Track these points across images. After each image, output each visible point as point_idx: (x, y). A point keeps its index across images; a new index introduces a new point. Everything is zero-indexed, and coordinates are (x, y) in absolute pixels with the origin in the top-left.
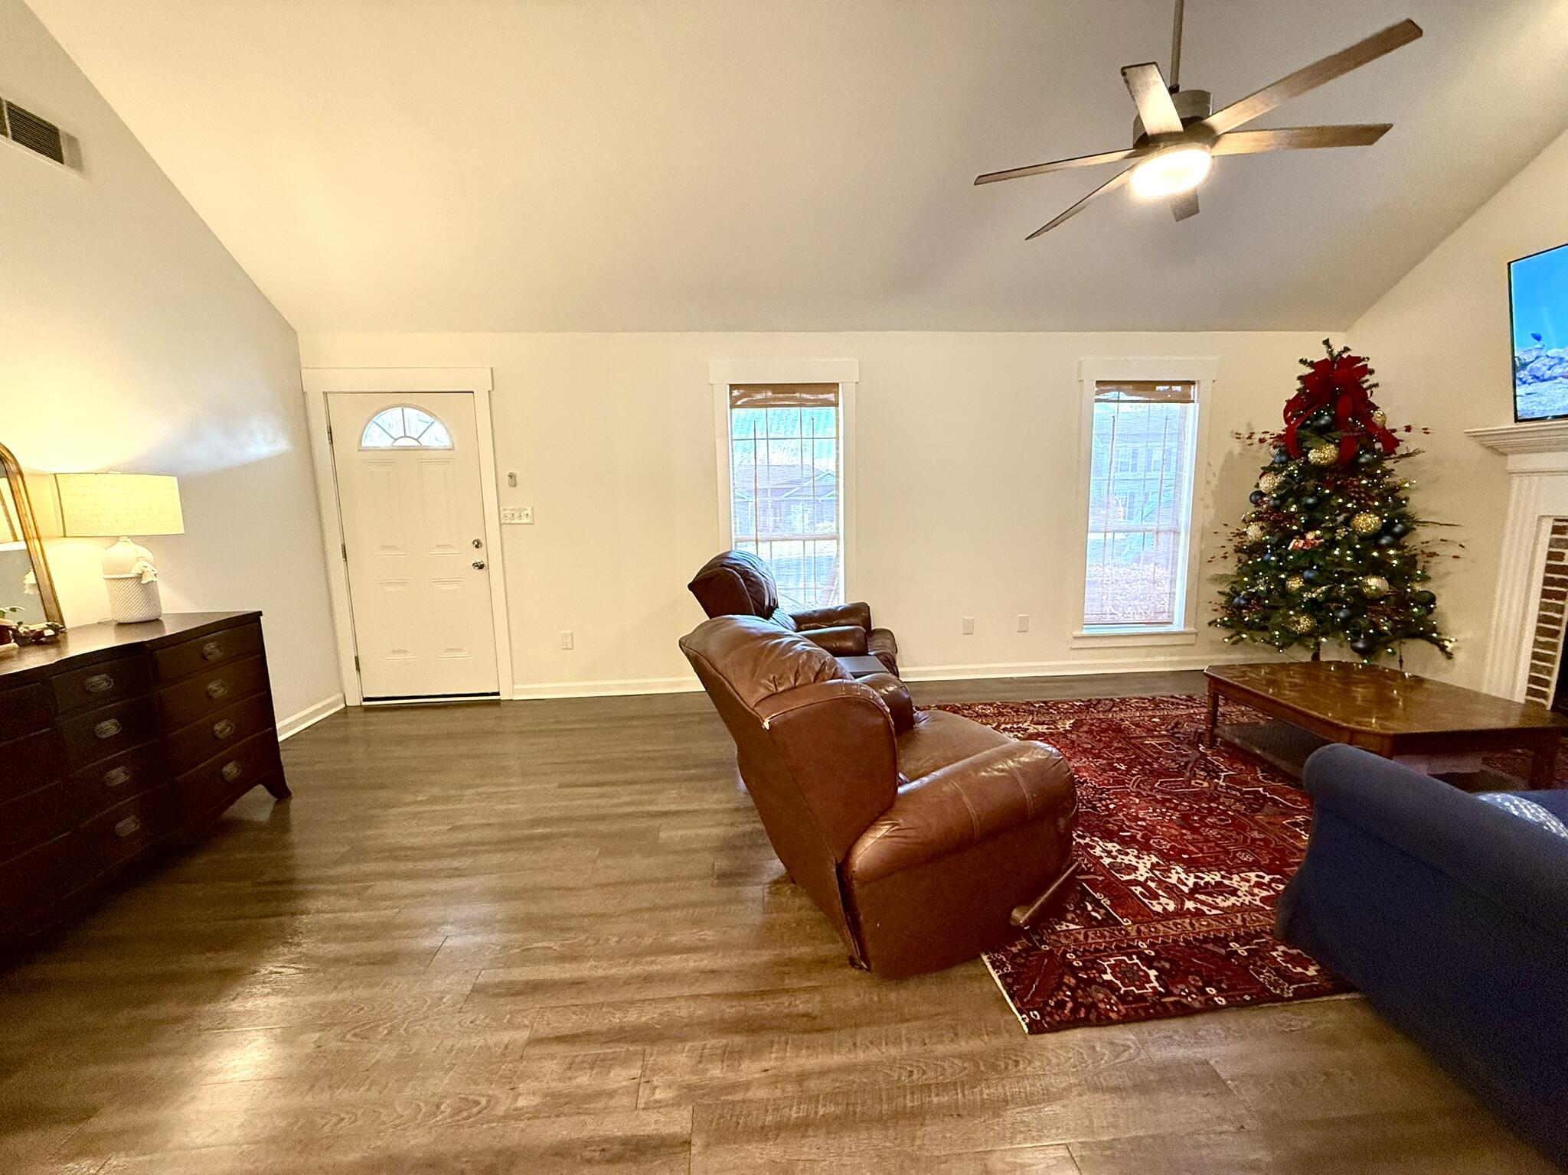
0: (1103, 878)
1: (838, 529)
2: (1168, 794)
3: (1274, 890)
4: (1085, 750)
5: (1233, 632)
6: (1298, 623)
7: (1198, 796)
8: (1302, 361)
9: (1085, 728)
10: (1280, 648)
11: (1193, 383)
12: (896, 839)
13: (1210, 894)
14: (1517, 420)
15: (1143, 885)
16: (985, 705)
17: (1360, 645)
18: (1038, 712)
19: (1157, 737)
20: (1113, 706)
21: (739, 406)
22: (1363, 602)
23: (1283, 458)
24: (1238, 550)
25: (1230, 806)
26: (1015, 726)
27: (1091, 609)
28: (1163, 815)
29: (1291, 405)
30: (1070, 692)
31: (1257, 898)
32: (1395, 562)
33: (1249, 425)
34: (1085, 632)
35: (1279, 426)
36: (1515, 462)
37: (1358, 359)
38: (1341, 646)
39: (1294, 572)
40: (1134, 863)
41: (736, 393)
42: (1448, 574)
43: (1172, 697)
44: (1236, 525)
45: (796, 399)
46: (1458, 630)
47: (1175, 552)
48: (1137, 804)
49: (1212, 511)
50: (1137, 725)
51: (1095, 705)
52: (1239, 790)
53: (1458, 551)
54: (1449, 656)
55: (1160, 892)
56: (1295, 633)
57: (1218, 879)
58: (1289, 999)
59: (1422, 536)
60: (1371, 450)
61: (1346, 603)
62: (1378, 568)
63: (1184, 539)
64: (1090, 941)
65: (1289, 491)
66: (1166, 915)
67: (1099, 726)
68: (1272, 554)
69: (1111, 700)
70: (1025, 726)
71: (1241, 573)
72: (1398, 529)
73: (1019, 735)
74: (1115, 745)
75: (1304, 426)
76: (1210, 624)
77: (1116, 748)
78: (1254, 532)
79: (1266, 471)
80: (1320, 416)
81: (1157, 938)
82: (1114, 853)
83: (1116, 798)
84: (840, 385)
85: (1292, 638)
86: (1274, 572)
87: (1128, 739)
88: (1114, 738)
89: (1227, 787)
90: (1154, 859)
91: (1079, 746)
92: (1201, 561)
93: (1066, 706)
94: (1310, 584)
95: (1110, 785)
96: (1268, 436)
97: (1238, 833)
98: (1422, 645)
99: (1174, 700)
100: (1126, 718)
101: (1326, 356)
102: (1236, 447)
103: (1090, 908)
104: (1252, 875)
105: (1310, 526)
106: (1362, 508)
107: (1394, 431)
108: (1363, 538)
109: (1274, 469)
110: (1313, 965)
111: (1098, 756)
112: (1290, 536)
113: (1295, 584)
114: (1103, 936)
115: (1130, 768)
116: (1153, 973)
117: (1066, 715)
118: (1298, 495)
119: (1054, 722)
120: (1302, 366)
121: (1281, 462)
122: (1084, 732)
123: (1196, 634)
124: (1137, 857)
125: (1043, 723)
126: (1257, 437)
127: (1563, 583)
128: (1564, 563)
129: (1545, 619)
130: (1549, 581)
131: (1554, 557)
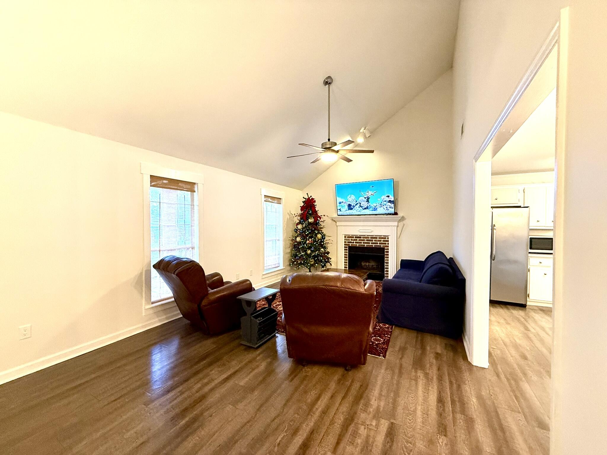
11: (281, 199)
14: (338, 215)
17: (323, 265)
24: (293, 245)
29: (302, 208)
32: (325, 245)
33: (294, 211)
34: (265, 273)
35: (300, 212)
36: (338, 224)
39: (309, 249)
44: (293, 238)
54: (331, 265)
60: (318, 220)
63: (281, 242)
65: (305, 229)
72: (324, 238)
78: (298, 239)
79: (299, 223)
80: (309, 211)
86: (305, 249)
92: (285, 247)
96: (297, 214)
101: (308, 197)
106: (319, 233)
120: (303, 199)
121: (302, 222)
123: (285, 268)
127: (347, 247)
128: (347, 243)
129: (345, 255)
130: (345, 247)
131: (345, 242)
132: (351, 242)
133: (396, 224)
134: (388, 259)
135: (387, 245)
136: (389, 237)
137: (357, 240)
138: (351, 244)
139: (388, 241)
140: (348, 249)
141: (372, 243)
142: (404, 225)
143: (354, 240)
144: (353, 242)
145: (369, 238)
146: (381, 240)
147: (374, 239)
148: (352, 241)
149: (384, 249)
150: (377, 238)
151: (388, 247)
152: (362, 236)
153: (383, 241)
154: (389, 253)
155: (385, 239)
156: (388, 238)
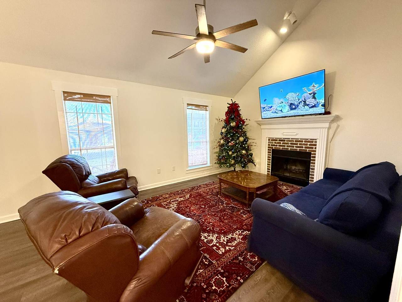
0: (205, 247)
1: (114, 144)
2: (215, 212)
3: (243, 235)
4: (194, 203)
5: (220, 165)
6: (232, 162)
7: (221, 211)
8: (228, 103)
9: (193, 196)
10: (229, 168)
11: (207, 106)
12: (140, 286)
13: (230, 242)
14: (262, 119)
15: (215, 245)
16: (166, 194)
17: (243, 165)
18: (180, 194)
19: (209, 195)
20: (198, 188)
21: (67, 100)
22: (242, 156)
23: (226, 125)
24: (219, 146)
25: (228, 212)
26: (175, 200)
27: (190, 162)
28: (215, 219)
29: (227, 113)
30: (187, 186)
31: (240, 239)
32: (247, 147)
33: (219, 117)
34: (189, 169)
35: (225, 118)
36: (262, 127)
37: (238, 104)
38: (240, 166)
39: (230, 150)
40: (212, 239)
41: (66, 95)
42: (254, 149)
43: (210, 183)
44: (218, 140)
45: (94, 99)
46: (256, 160)
47: (207, 147)
48: (209, 218)
49: (213, 137)
50: (204, 193)
51: (194, 188)
52: (229, 206)
53: (255, 144)
54: (255, 166)
55: (220, 247)
56: (231, 164)
57: (231, 236)
58: (255, 271)
59: (250, 141)
60: (240, 124)
61: (240, 157)
62: (244, 148)
63: (208, 144)
64: (207, 275)
65: (228, 132)
66: (223, 254)
67: (196, 195)
68: (226, 146)
69: (197, 186)
70: (177, 199)
71: (220, 151)
72: (246, 140)
73: (176, 202)
74: (200, 200)
75: (229, 118)
76: (215, 163)
77: (201, 201)
78: (222, 142)
79: (223, 127)
80: (232, 116)
81: (222, 264)
82: (207, 237)
83: (204, 217)
84: (111, 97)
85: (231, 165)
86: (226, 151)
87: (203, 197)
88: (200, 198)
89: (227, 206)
90: (216, 235)
91: (192, 202)
92: (212, 148)
93: (187, 190)
94: (233, 153)
95: (201, 213)
96: (223, 120)
97: (232, 220)
98: (251, 163)
99: (210, 184)
100: (201, 191)
101: (232, 103)
102: (217, 122)
103: (204, 261)
104: (237, 232)
105: (232, 140)
106: (241, 136)
107: (244, 120)
108: (241, 142)
109: (225, 127)
110: (256, 256)
111: (197, 205)
112: (228, 142)
113: (230, 153)
114: (210, 271)
115: (205, 206)
116: (224, 279)
117: (187, 193)
118: (229, 133)
119: (185, 196)
120: (228, 104)
121: (226, 126)
122: (192, 198)
123: (212, 166)
124: (213, 236)
125: (182, 197)
126: (221, 120)
127: (270, 150)
128: (270, 146)
129: (268, 157)
130: (268, 150)
131: (269, 145)
132: (274, 145)
133: (327, 125)
134: (314, 165)
135: (314, 149)
136: (318, 141)
137: (280, 143)
138: (275, 147)
139: (316, 145)
140: (271, 151)
141: (296, 147)
142: (338, 126)
143: (278, 143)
144: (277, 146)
145: (293, 142)
146: (307, 144)
147: (299, 143)
148: (276, 144)
149: (310, 154)
150: (302, 141)
151: (315, 151)
152: (286, 140)
153: (309, 145)
154: (316, 159)
155: (313, 143)
156: (316, 142)
